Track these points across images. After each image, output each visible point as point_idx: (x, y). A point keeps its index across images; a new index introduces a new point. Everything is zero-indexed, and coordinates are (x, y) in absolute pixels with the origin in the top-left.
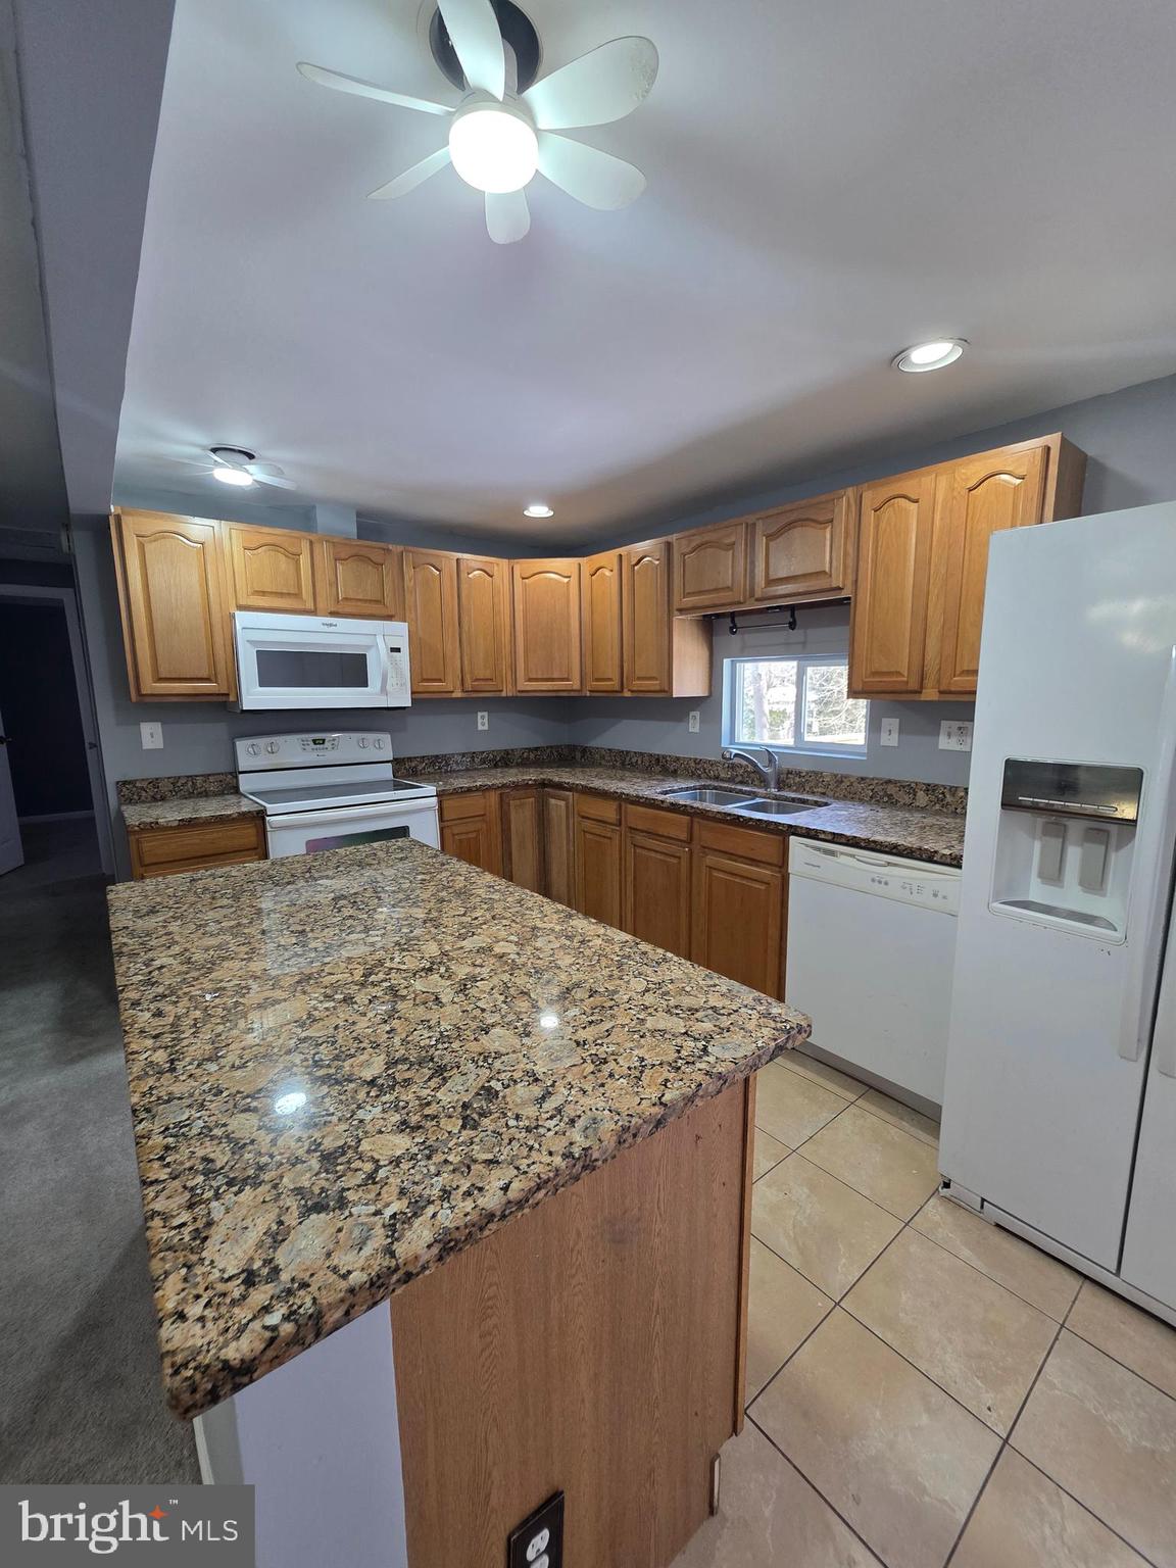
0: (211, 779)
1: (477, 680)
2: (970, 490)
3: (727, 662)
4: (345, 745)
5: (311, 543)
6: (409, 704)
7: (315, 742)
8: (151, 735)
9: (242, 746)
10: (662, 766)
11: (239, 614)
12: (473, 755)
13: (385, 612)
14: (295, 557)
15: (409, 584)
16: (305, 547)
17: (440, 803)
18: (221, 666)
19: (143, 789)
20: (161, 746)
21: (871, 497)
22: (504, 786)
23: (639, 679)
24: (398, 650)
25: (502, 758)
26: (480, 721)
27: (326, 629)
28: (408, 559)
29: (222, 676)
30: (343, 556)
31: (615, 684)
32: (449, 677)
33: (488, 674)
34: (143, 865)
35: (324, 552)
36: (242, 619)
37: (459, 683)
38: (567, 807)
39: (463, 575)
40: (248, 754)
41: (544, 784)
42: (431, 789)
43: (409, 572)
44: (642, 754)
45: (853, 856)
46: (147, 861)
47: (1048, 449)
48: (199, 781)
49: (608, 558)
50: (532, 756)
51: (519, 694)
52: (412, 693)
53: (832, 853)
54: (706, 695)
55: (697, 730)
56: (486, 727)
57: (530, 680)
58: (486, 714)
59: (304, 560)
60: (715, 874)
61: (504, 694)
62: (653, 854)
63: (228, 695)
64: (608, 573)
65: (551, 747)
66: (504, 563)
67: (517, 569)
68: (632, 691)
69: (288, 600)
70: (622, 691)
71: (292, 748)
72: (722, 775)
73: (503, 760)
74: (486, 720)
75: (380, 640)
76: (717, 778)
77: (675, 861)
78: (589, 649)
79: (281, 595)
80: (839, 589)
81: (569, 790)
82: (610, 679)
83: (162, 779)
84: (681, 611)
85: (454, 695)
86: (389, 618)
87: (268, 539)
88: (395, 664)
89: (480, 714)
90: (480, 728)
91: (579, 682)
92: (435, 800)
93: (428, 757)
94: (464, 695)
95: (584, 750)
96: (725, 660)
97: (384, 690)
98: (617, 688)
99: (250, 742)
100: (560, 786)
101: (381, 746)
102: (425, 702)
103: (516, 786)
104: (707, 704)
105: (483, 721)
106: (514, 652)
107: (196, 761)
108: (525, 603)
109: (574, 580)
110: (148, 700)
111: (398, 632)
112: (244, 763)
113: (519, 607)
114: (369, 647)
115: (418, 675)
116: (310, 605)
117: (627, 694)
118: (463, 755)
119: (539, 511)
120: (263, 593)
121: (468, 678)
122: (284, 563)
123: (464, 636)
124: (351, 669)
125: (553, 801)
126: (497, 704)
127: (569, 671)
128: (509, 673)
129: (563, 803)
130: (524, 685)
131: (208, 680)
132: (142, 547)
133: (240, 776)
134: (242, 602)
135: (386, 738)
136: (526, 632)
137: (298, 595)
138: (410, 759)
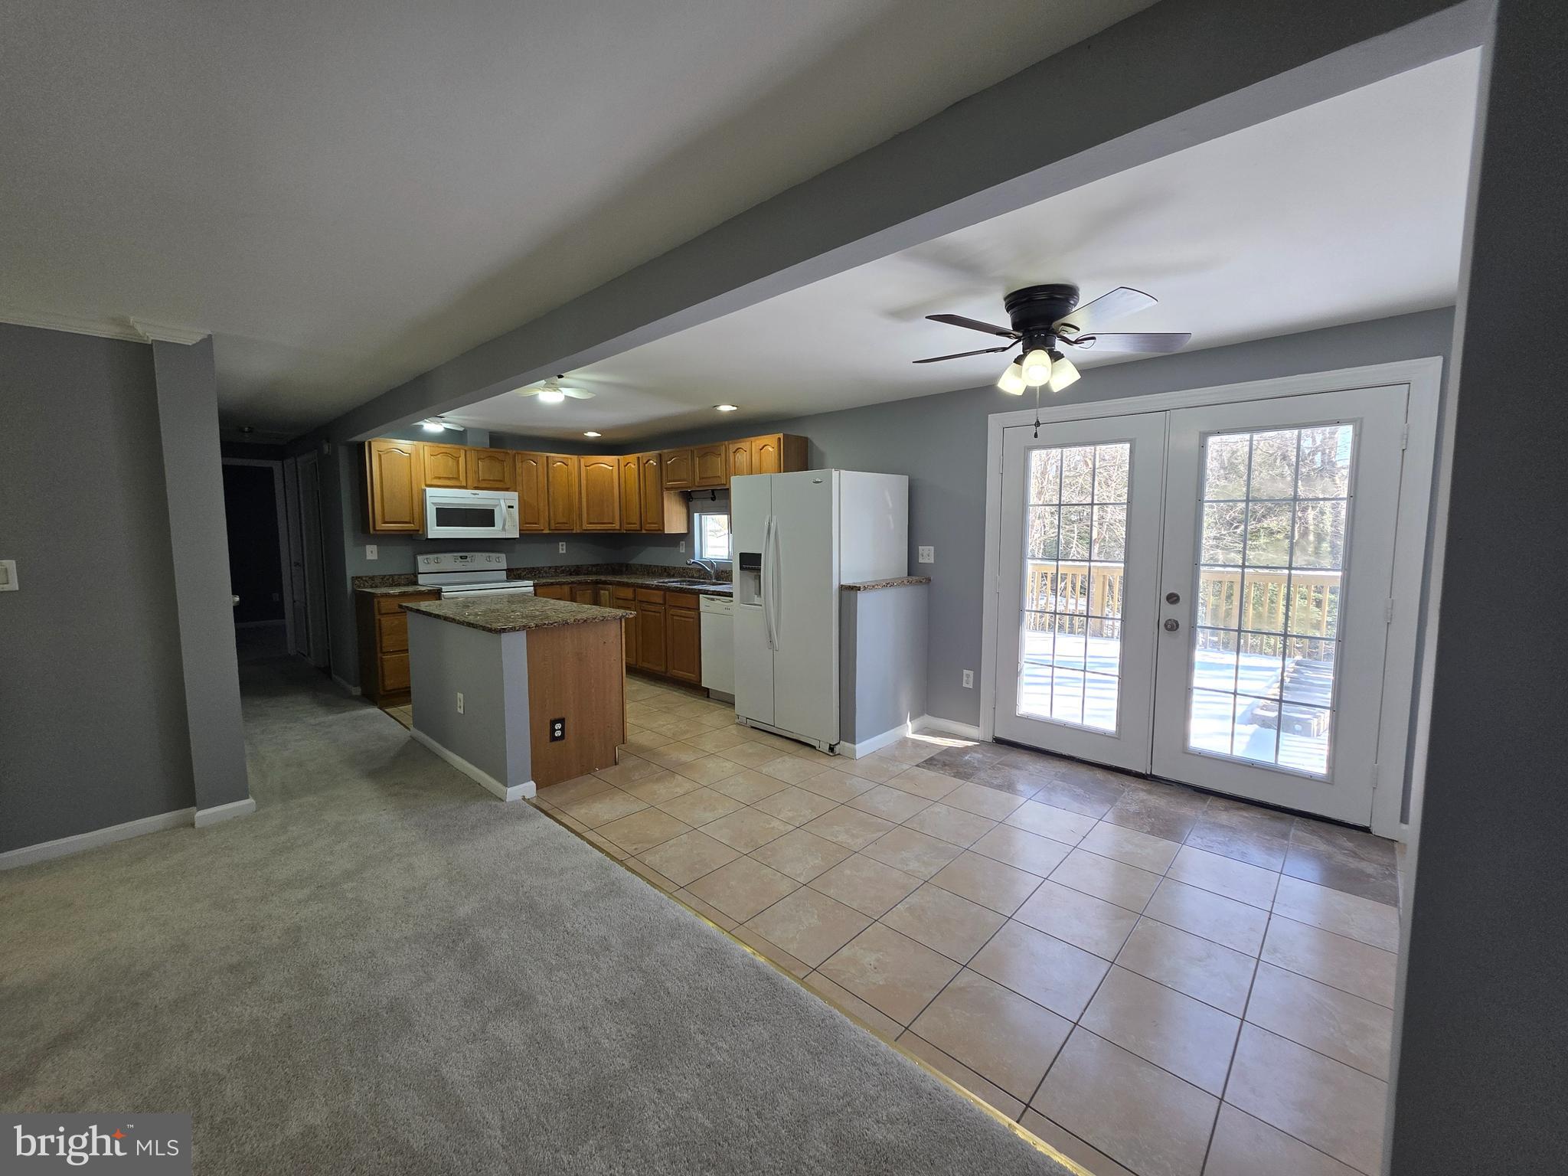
0: (403, 577)
1: (558, 523)
2: (761, 449)
3: (696, 515)
4: (479, 560)
5: (466, 451)
6: (517, 536)
7: (461, 557)
8: (372, 552)
9: (420, 558)
10: (667, 572)
11: (428, 489)
12: (556, 568)
13: (505, 486)
14: (457, 459)
15: (519, 471)
16: (462, 453)
17: (535, 590)
18: (416, 516)
19: (366, 581)
20: (376, 558)
21: (732, 447)
22: (572, 583)
23: (649, 523)
24: (512, 507)
25: (575, 570)
26: (560, 547)
27: (473, 496)
28: (518, 458)
29: (417, 521)
30: (482, 457)
31: (637, 526)
32: (542, 521)
33: (565, 521)
34: (380, 614)
35: (472, 456)
36: (430, 491)
37: (547, 525)
38: (609, 593)
39: (550, 465)
40: (424, 563)
41: (597, 582)
42: (531, 583)
43: (518, 465)
44: (657, 566)
45: (719, 600)
46: (383, 612)
47: (779, 439)
48: (396, 577)
49: (632, 458)
50: (594, 569)
51: (584, 532)
52: (520, 530)
53: (713, 599)
54: (686, 532)
55: (684, 551)
56: (564, 551)
57: (591, 523)
58: (564, 543)
59: (462, 460)
60: (675, 618)
61: (574, 532)
62: (650, 613)
63: (418, 530)
64: (633, 466)
65: (608, 564)
66: (575, 458)
67: (582, 460)
68: (646, 530)
69: (453, 481)
70: (641, 530)
71: (448, 561)
72: (695, 575)
73: (577, 570)
74: (564, 547)
75: (502, 502)
76: (693, 577)
77: (658, 614)
78: (624, 506)
79: (449, 478)
80: (725, 485)
81: (610, 584)
82: (635, 524)
83: (376, 576)
84: (668, 489)
85: (544, 532)
86: (507, 489)
87: (444, 450)
88: (510, 514)
89: (560, 544)
90: (561, 552)
91: (619, 525)
92: (532, 588)
93: (528, 569)
94: (550, 532)
95: (627, 566)
96: (695, 514)
97: (504, 529)
98: (638, 528)
99: (425, 557)
100: (605, 583)
101: (501, 561)
102: (527, 536)
103: (580, 583)
104: (687, 537)
105: (562, 548)
106: (580, 508)
107: (395, 566)
108: (587, 480)
109: (616, 467)
110: (378, 533)
111: (513, 497)
112: (422, 568)
113: (584, 482)
114: (497, 505)
115: (523, 521)
116: (464, 484)
117: (644, 532)
118: (550, 567)
119: (592, 434)
120: (440, 478)
121: (552, 522)
122: (451, 462)
123: (551, 499)
124: (486, 517)
125: (602, 592)
126: (570, 537)
127: (613, 517)
128: (578, 520)
129: (607, 592)
130: (586, 526)
131: (409, 523)
132: (380, 456)
133: (419, 575)
134: (428, 483)
135: (503, 556)
136: (587, 495)
137: (457, 479)
138: (517, 569)
